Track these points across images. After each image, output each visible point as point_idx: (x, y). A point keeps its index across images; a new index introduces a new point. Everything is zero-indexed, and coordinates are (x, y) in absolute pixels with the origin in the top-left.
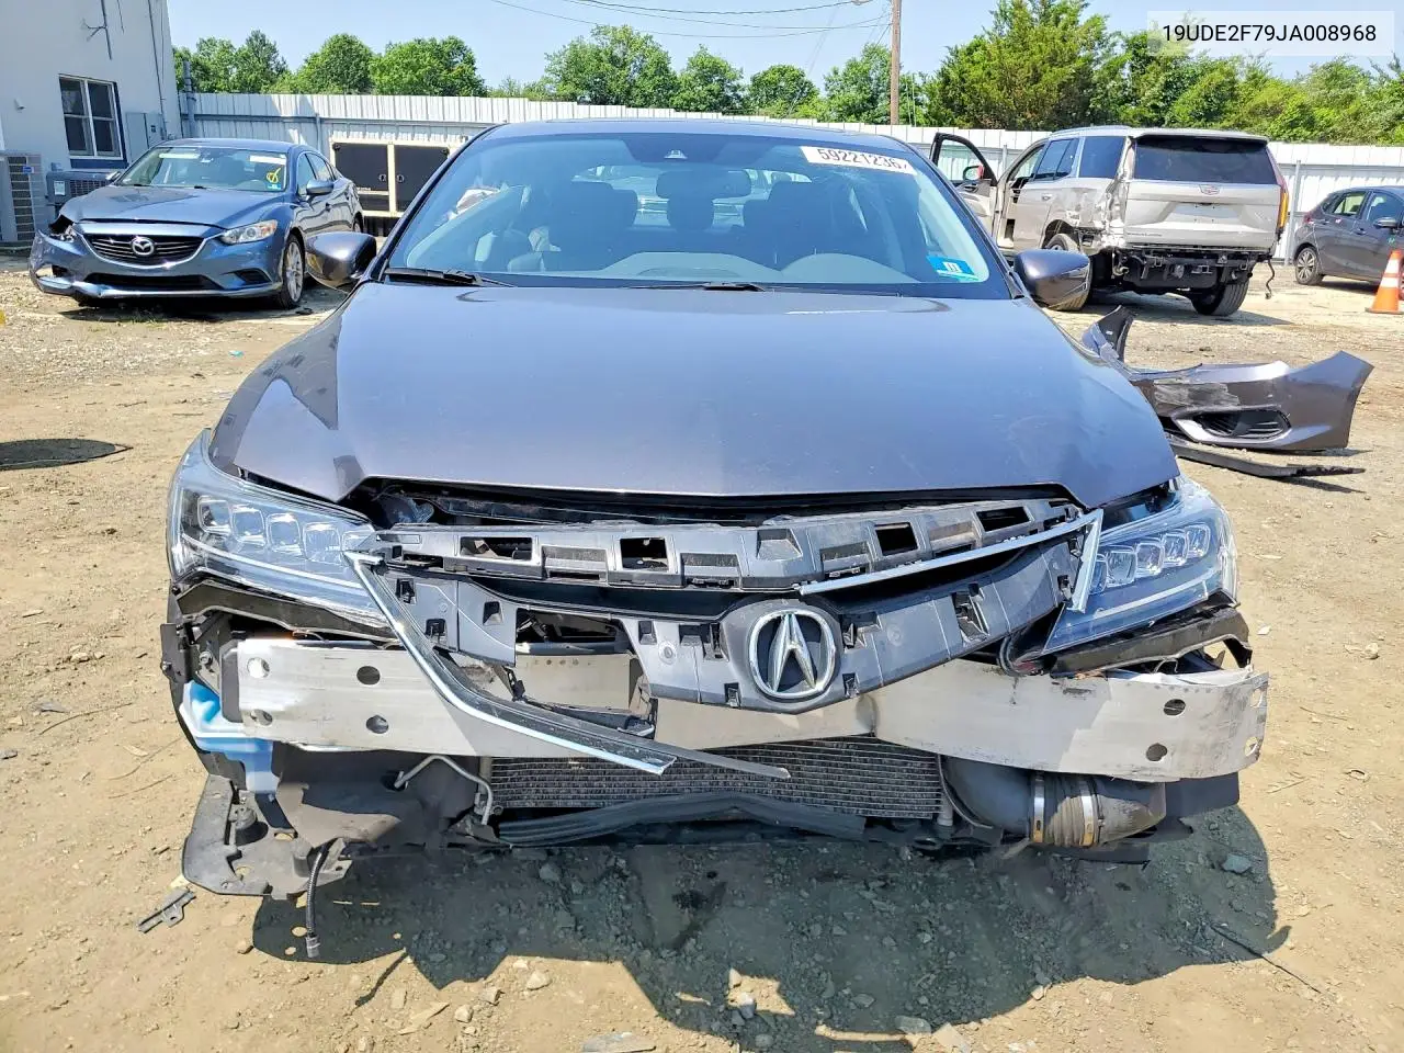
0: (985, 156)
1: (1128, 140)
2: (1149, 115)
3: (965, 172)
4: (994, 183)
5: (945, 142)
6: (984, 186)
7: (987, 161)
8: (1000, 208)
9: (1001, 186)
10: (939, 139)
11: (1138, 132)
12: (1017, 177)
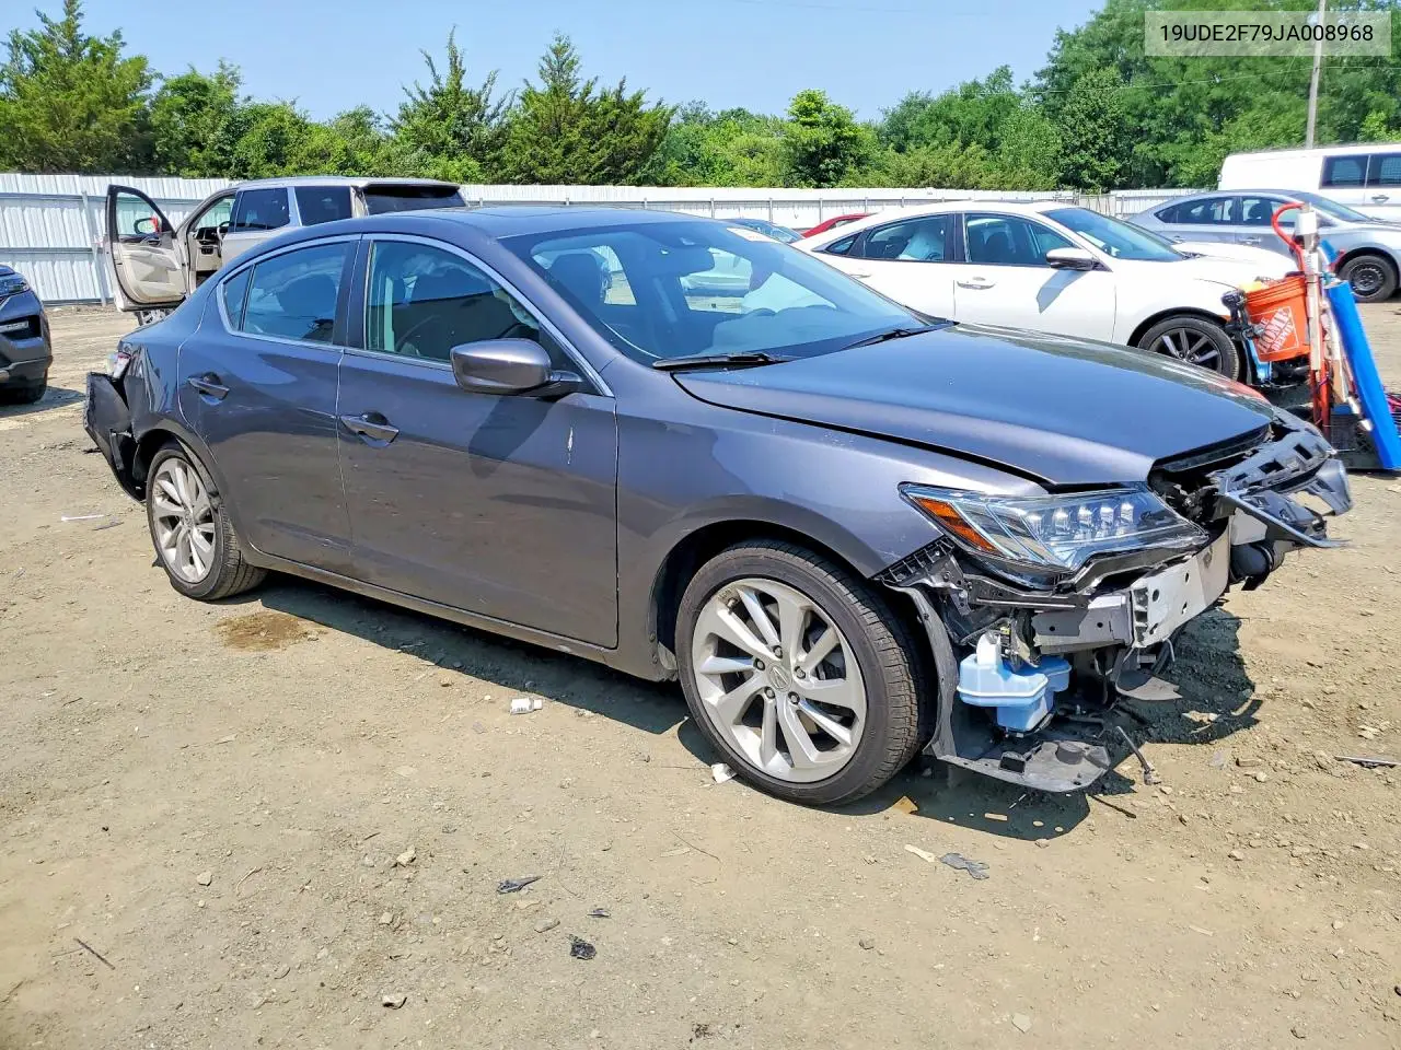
0: (159, 207)
1: (352, 189)
2: (219, 158)
3: (136, 225)
4: (174, 236)
5: (121, 195)
6: (165, 238)
7: (165, 213)
8: (186, 261)
9: (181, 236)
10: (113, 190)
11: (362, 182)
12: (199, 227)
